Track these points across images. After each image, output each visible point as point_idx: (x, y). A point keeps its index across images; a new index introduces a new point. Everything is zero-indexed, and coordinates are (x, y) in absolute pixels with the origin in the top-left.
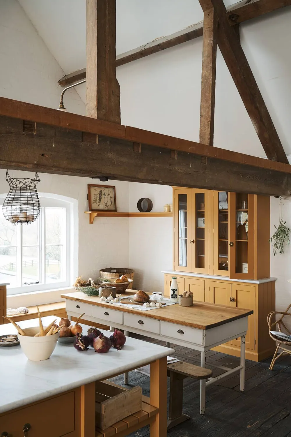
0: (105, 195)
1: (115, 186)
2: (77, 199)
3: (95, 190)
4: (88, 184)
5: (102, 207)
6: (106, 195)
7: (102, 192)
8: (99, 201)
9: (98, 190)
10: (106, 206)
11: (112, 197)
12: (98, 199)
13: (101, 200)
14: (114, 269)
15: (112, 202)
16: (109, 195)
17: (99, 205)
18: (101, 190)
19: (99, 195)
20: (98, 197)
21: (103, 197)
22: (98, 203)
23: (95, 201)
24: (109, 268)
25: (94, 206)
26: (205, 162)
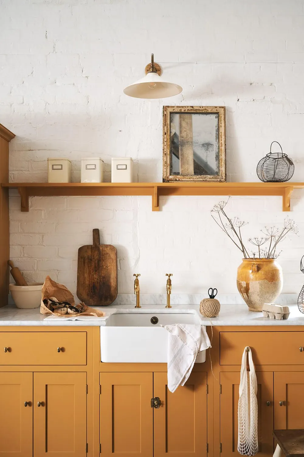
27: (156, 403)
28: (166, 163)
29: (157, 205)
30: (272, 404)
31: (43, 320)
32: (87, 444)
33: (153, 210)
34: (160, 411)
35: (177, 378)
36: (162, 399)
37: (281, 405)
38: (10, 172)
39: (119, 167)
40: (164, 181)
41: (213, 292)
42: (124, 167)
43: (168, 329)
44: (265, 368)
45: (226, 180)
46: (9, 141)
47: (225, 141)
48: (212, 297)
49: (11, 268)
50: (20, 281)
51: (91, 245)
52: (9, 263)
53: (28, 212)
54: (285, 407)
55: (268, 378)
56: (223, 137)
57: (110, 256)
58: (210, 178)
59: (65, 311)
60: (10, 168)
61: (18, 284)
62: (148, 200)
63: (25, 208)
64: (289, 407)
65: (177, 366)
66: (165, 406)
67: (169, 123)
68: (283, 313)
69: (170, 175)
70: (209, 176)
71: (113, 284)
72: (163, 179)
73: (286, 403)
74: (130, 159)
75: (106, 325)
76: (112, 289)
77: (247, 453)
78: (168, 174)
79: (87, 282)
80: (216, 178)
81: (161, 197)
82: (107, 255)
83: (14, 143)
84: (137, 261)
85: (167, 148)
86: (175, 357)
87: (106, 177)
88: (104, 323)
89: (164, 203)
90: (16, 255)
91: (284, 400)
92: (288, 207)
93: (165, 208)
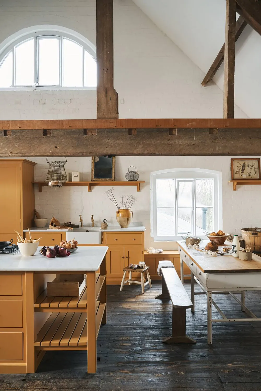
0: (248, 166)
1: (260, 159)
2: (221, 171)
3: (238, 163)
4: (231, 159)
5: (244, 176)
6: (250, 166)
7: (245, 164)
8: (242, 172)
9: (241, 163)
10: (249, 175)
11: (256, 168)
12: (241, 170)
13: (244, 171)
14: (259, 229)
15: (256, 172)
16: (252, 166)
17: (241, 175)
18: (245, 163)
19: (242, 167)
20: (241, 168)
21: (247, 168)
22: (241, 174)
23: (238, 172)
24: (254, 227)
25: (237, 176)
26: (215, 133)
28: (92, 174)
29: (90, 189)
30: (124, 257)
31: (47, 230)
33: (88, 191)
37: (126, 258)
39: (75, 176)
40: (92, 181)
41: (105, 221)
42: (77, 176)
45: (115, 180)
46: (34, 166)
47: (115, 166)
48: (105, 222)
49: (35, 213)
50: (38, 217)
52: (35, 211)
53: (41, 192)
54: (128, 259)
56: (114, 164)
60: (35, 176)
61: (37, 218)
62: (86, 187)
63: (40, 191)
64: (130, 259)
69: (94, 178)
70: (108, 179)
72: (91, 180)
74: (79, 173)
75: (68, 231)
78: (93, 178)
80: (111, 180)
81: (91, 186)
85: (93, 168)
87: (70, 180)
88: (67, 231)
89: (93, 189)
90: (37, 208)
91: (128, 256)
92: (139, 190)
93: (93, 190)
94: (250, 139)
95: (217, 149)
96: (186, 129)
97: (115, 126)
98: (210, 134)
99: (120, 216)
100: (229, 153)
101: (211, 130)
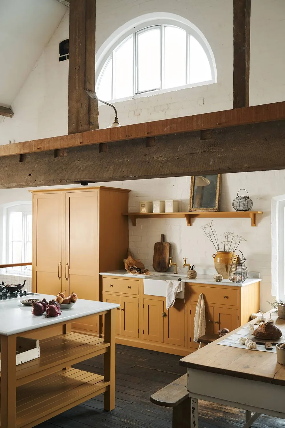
26: (210, 137)
27: (165, 315)
28: (191, 202)
29: (190, 222)
30: (212, 322)
31: (123, 274)
32: (139, 329)
33: (187, 226)
34: (166, 319)
35: (169, 304)
36: (167, 313)
37: (216, 323)
38: (129, 207)
39: (169, 205)
41: (193, 267)
42: (171, 205)
43: (167, 282)
44: (209, 305)
45: (218, 210)
46: (128, 193)
47: (220, 189)
48: (192, 269)
51: (160, 242)
53: (136, 226)
55: (211, 310)
56: (219, 187)
57: (167, 248)
58: (210, 209)
59: (135, 272)
62: (185, 220)
64: (221, 325)
65: (169, 298)
66: (168, 317)
67: (193, 181)
68: (217, 278)
70: (210, 208)
71: (167, 261)
72: (189, 210)
73: (219, 323)
74: (172, 201)
76: (167, 264)
77: (195, 341)
78: (191, 208)
79: (157, 260)
80: (213, 209)
81: (191, 219)
82: (166, 248)
83: (130, 193)
84: (181, 251)
85: (191, 195)
86: (169, 294)
87: (163, 210)
88: (144, 277)
89: (193, 222)
90: (131, 246)
91: (218, 321)
92: (254, 223)
93: (193, 224)
94: (267, 140)
95: (211, 163)
96: (167, 135)
97: (81, 143)
98: (201, 139)
99: (218, 261)
100: (230, 169)
101: (202, 134)
